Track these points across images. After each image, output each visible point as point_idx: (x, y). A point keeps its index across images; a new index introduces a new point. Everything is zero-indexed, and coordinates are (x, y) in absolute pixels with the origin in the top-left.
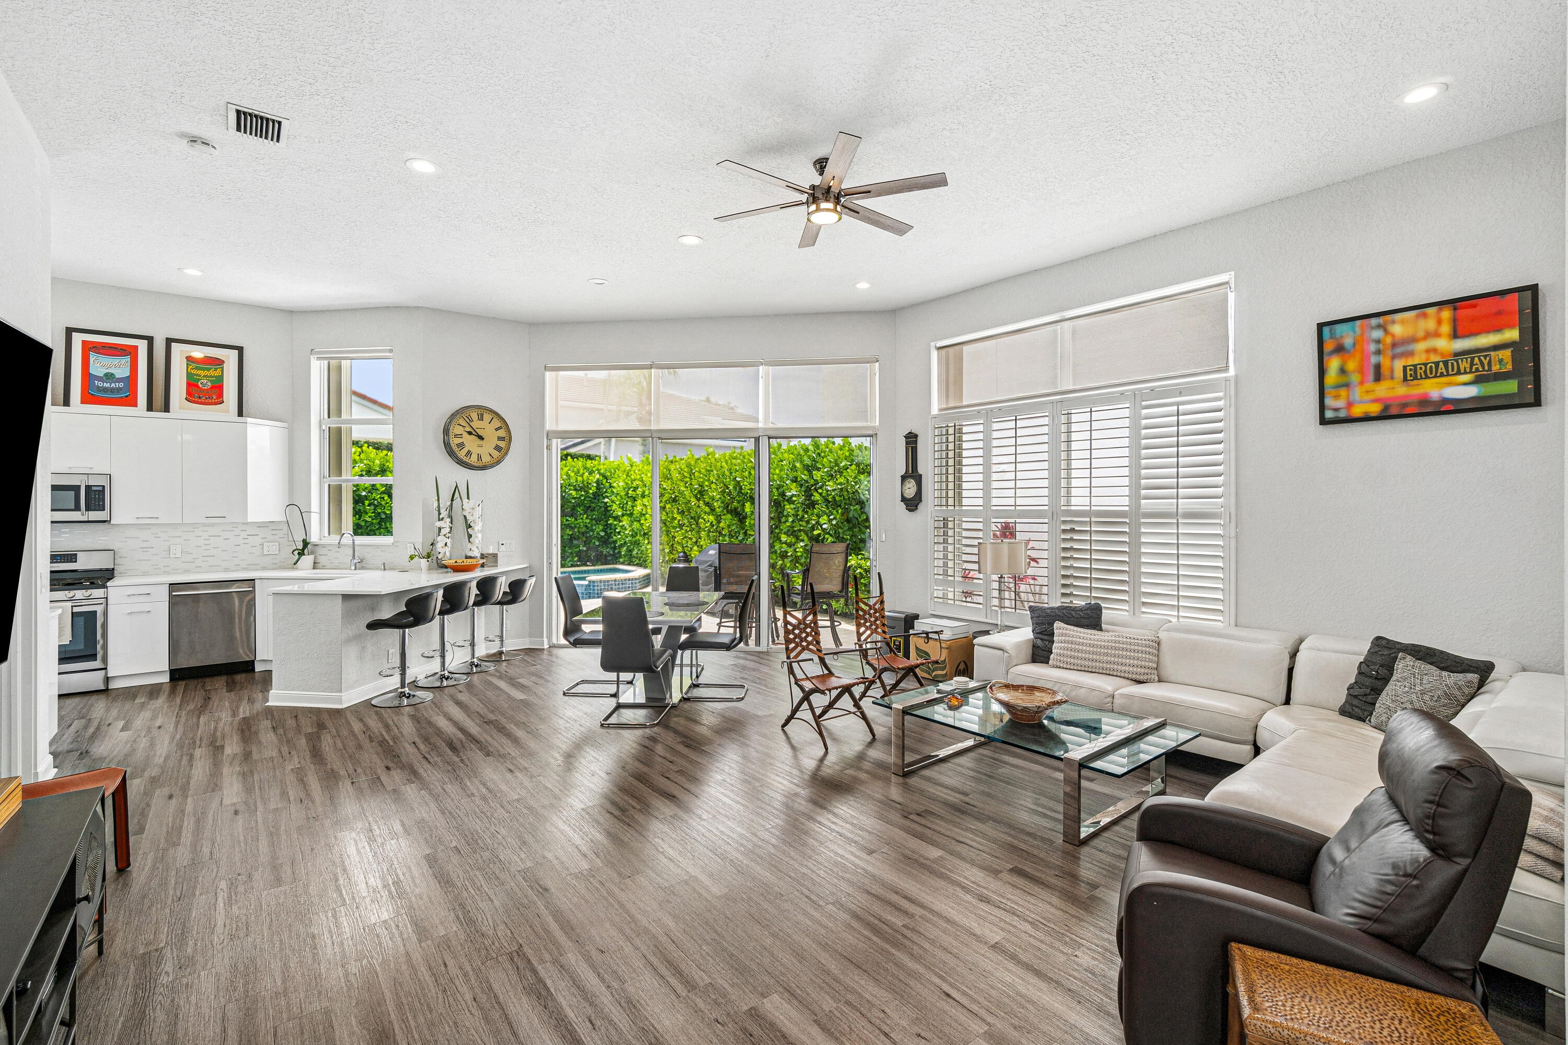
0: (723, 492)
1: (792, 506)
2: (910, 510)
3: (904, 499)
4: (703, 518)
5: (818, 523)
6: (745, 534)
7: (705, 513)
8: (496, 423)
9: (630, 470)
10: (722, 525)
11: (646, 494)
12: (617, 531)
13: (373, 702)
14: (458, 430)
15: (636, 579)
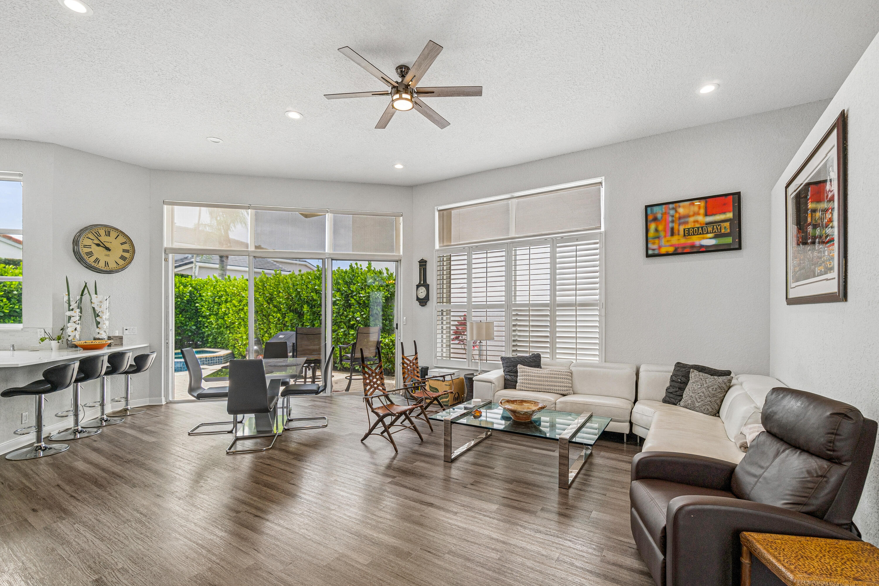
0: (288, 298)
1: (336, 307)
2: (422, 306)
3: (418, 299)
4: (272, 315)
5: (353, 317)
7: (274, 312)
8: (121, 239)
9: (216, 285)
10: (286, 319)
11: (228, 300)
12: (206, 325)
14: (86, 242)
15: (221, 357)
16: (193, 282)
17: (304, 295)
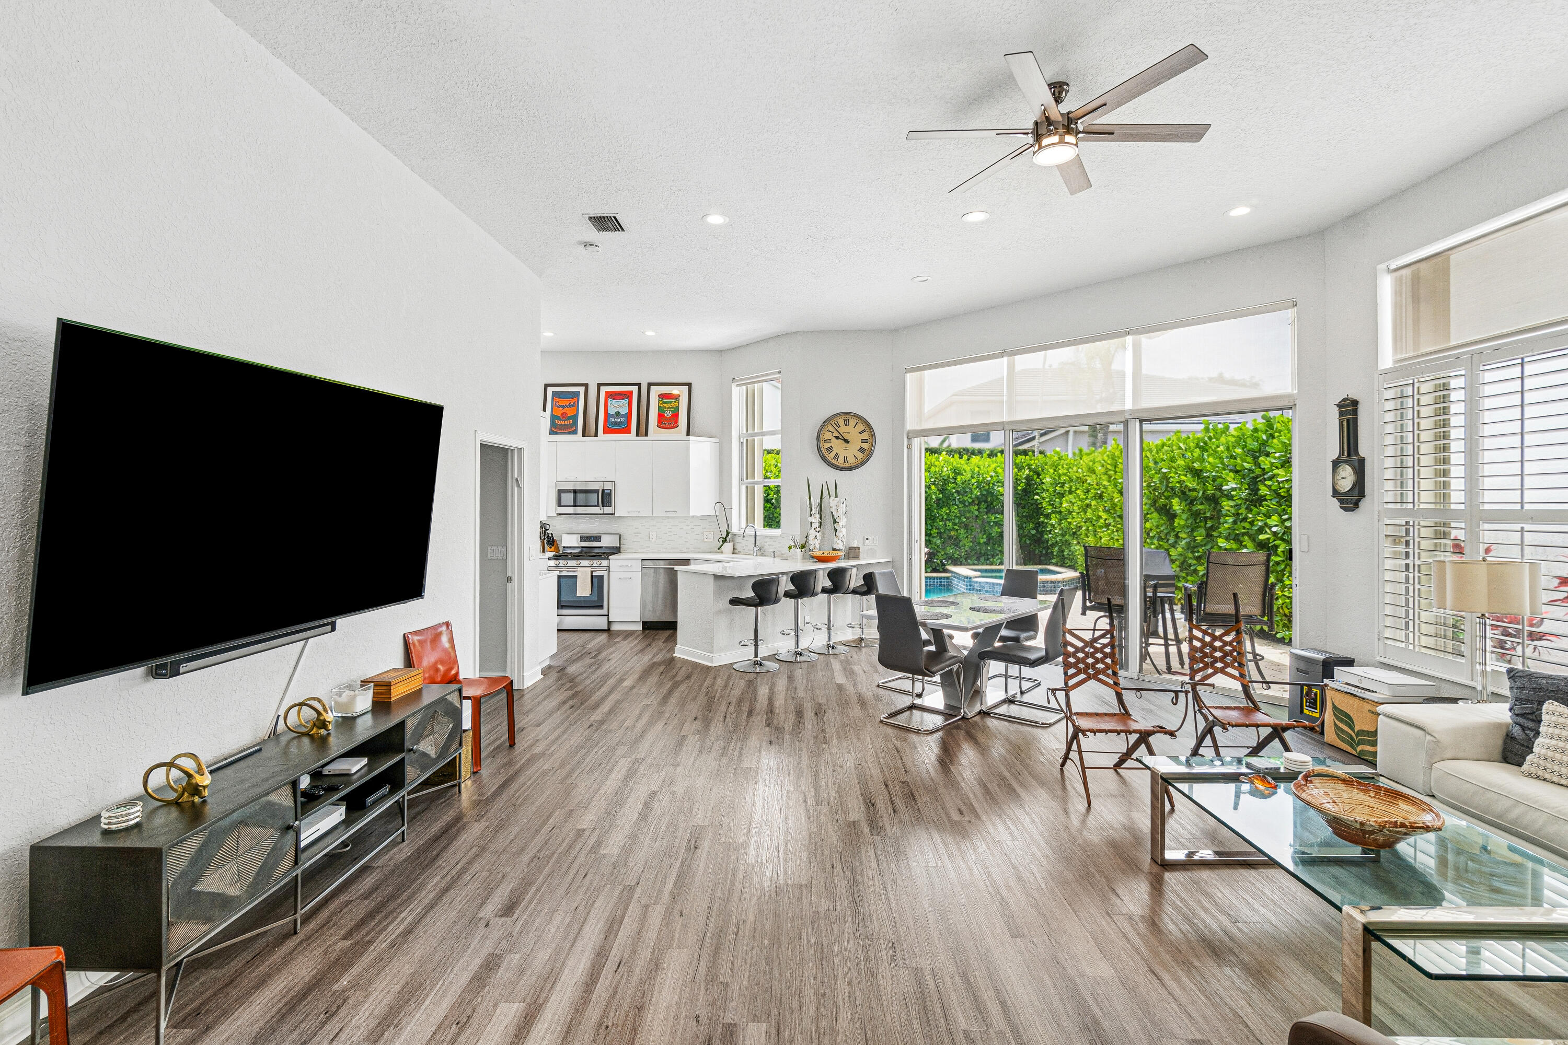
1: (1231, 503)
2: (1346, 509)
3: (1336, 493)
6: (1177, 536)
8: (861, 427)
12: (1048, 529)
13: (735, 666)
14: (828, 436)
16: (1032, 462)
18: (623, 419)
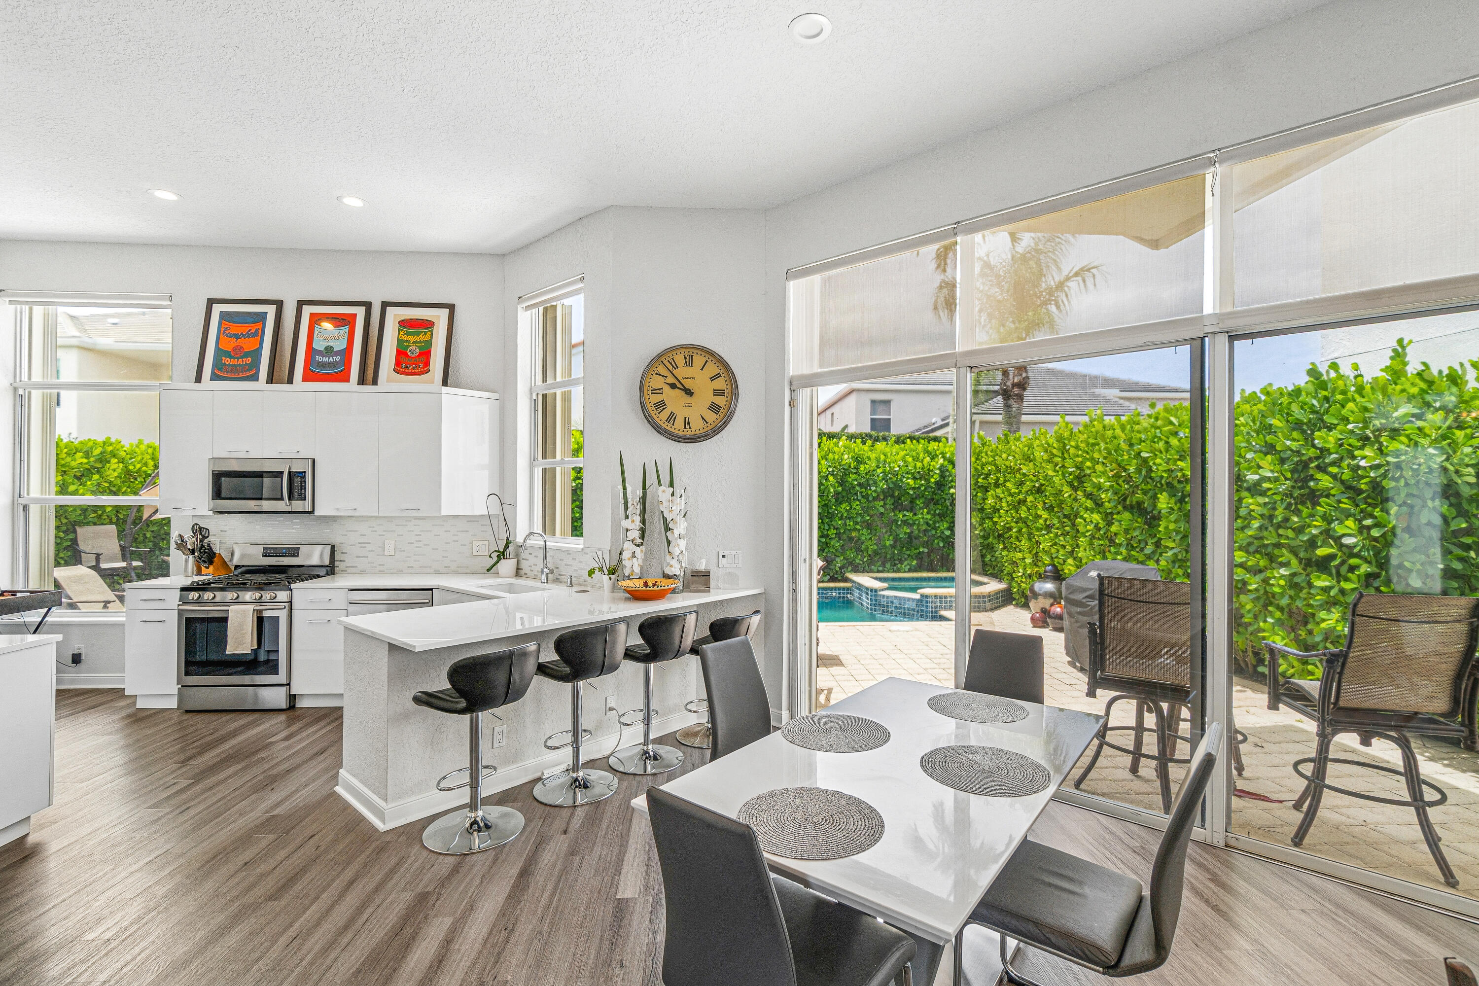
0: (1117, 476)
1: (1261, 500)
4: (1082, 517)
6: (1158, 544)
7: (1087, 509)
8: (713, 369)
9: (981, 452)
10: (1114, 529)
14: (657, 382)
15: (984, 597)
17: (1160, 466)
18: (338, 358)
